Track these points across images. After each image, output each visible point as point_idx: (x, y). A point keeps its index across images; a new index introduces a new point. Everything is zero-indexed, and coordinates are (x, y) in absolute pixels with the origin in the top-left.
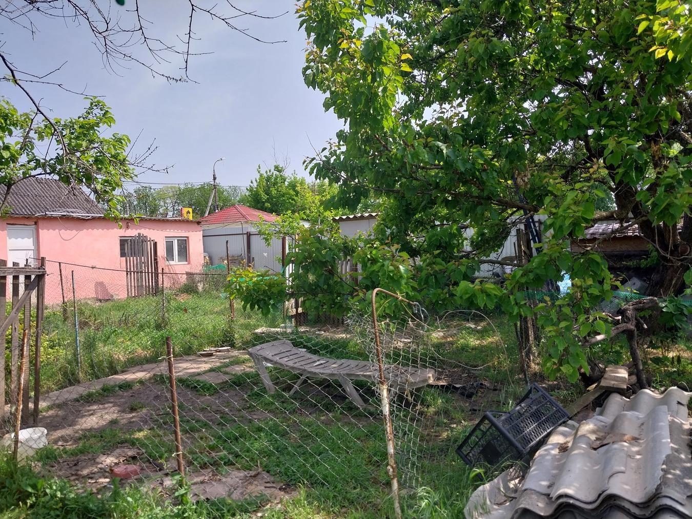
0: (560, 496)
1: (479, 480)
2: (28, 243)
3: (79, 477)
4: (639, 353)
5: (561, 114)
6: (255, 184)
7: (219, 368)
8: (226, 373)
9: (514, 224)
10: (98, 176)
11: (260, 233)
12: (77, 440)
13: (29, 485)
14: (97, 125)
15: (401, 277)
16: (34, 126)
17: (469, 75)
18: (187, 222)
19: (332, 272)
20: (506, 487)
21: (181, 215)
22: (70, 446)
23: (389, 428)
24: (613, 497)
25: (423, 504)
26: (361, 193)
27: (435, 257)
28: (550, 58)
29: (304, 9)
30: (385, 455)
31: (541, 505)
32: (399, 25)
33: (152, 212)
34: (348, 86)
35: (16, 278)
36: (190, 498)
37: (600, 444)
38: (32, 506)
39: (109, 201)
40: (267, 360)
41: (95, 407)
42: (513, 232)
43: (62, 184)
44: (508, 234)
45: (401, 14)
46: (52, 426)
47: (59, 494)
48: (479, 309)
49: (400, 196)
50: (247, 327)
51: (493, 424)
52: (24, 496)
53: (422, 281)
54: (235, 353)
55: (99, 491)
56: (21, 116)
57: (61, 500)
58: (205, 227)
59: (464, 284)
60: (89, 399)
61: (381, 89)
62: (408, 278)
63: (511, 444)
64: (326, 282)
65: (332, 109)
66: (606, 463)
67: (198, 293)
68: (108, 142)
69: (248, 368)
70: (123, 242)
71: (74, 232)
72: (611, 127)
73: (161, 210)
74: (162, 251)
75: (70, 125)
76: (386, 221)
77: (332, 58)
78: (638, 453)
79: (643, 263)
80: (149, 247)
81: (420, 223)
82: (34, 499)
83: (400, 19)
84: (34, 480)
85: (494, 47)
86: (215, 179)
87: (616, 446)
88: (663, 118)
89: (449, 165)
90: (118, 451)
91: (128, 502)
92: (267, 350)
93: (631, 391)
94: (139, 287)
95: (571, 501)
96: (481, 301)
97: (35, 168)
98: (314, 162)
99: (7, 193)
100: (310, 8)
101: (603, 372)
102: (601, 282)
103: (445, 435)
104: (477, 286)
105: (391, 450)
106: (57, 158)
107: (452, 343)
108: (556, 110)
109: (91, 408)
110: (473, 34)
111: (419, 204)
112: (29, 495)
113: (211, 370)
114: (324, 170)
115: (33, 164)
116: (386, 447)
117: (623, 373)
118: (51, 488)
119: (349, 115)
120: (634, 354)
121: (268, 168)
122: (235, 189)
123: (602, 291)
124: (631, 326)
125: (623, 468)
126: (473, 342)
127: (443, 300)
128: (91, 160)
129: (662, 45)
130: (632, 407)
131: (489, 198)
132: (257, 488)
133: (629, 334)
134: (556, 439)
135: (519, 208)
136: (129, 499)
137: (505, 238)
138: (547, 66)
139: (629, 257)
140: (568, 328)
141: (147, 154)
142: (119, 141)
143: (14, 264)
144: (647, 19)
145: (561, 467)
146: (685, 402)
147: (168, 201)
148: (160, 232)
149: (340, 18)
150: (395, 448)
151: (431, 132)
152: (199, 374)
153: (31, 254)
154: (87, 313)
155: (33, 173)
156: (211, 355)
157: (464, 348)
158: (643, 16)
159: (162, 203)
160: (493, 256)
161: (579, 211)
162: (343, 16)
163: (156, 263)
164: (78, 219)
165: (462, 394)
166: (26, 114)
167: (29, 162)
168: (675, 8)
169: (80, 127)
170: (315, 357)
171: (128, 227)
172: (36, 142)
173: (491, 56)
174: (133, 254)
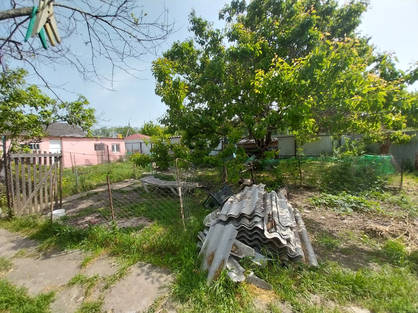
0: (229, 215)
1: (208, 213)
2: (58, 146)
3: (77, 225)
4: (254, 175)
5: (233, 107)
6: (143, 127)
7: (130, 185)
8: (133, 187)
9: (221, 140)
10: (83, 122)
11: (144, 142)
12: (77, 212)
13: (57, 229)
14: (82, 104)
15: (187, 155)
16: (57, 104)
17: (207, 95)
18: (119, 139)
19: (166, 154)
20: (216, 214)
21: (118, 136)
22: (74, 215)
23: (181, 200)
24: (243, 214)
25: (192, 221)
26: (175, 129)
27: (198, 149)
28: (230, 91)
29: (154, 69)
30: (180, 208)
31: (224, 218)
32: (187, 78)
33: (107, 136)
34: (169, 95)
35: (50, 158)
36: (117, 227)
37: (241, 200)
38: (58, 236)
39: (88, 131)
40: (146, 182)
41: (84, 201)
42: (221, 142)
43: (69, 125)
44: (219, 142)
45: (188, 75)
46: (67, 209)
47: (69, 231)
48: (210, 164)
49: (188, 131)
50: (140, 172)
51: (212, 197)
52: (55, 233)
53: (194, 156)
54: (136, 181)
55: (84, 228)
56: (52, 100)
57: (70, 233)
58: (126, 141)
59: (206, 157)
60: (82, 198)
61: (179, 97)
62: (189, 155)
63: (217, 202)
64: (164, 157)
65: (164, 102)
66: (242, 205)
67: (123, 162)
68: (86, 110)
69: (140, 185)
70: (95, 146)
71: (76, 142)
72: (246, 112)
73: (111, 135)
74: (110, 148)
75: (71, 104)
76: (184, 138)
77: (164, 86)
78: (250, 201)
79: (256, 151)
80: (106, 147)
81: (195, 139)
82: (59, 233)
83: (187, 77)
84: (59, 227)
85: (214, 86)
86: (129, 125)
87: (244, 200)
88: (259, 110)
89: (201, 121)
90: (92, 215)
91: (95, 231)
92: (146, 179)
93: (250, 186)
94: (102, 160)
95: (232, 216)
96: (211, 162)
97: (58, 119)
98: (160, 119)
99: (47, 128)
100: (156, 69)
101: (244, 180)
102: (243, 156)
103: (201, 201)
104: (209, 157)
105: (182, 206)
106: (67, 115)
107: (204, 175)
108: (231, 106)
109: (83, 201)
110: (208, 82)
111: (194, 133)
112: (58, 232)
113: (127, 186)
114: (163, 122)
115: (57, 117)
116: (180, 205)
117: (249, 181)
118: (66, 229)
119: (169, 104)
120: (252, 175)
121: (147, 121)
122: (137, 128)
123: (243, 158)
124: (252, 168)
125: (246, 206)
126: (210, 174)
127: (201, 162)
128: (80, 117)
129: (257, 89)
130: (250, 189)
131: (213, 131)
132: (141, 222)
133: (251, 170)
134: (230, 200)
135: (222, 135)
136: (95, 230)
137: (219, 143)
138: (229, 94)
139: (252, 149)
140: (234, 169)
141: (101, 115)
142: (91, 110)
143: (50, 153)
144: (253, 81)
145: (230, 207)
146: (264, 187)
147: (113, 132)
148: (109, 142)
149: (166, 73)
150: (183, 205)
151: (196, 111)
152: (123, 188)
153: (60, 150)
154: (82, 170)
155: (57, 120)
156: (128, 182)
157: (208, 176)
158: (252, 80)
159: (111, 133)
160: (216, 149)
161: (236, 135)
162: (167, 73)
163: (108, 152)
164: (78, 137)
165: (207, 189)
166: (54, 100)
167: (55, 117)
168: (260, 79)
169: (76, 105)
170: (162, 181)
171: (97, 140)
172: (58, 109)
173: (213, 89)
174: (100, 149)
